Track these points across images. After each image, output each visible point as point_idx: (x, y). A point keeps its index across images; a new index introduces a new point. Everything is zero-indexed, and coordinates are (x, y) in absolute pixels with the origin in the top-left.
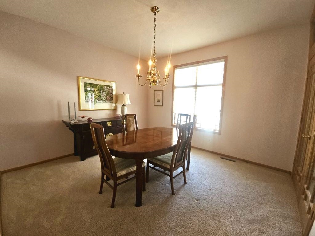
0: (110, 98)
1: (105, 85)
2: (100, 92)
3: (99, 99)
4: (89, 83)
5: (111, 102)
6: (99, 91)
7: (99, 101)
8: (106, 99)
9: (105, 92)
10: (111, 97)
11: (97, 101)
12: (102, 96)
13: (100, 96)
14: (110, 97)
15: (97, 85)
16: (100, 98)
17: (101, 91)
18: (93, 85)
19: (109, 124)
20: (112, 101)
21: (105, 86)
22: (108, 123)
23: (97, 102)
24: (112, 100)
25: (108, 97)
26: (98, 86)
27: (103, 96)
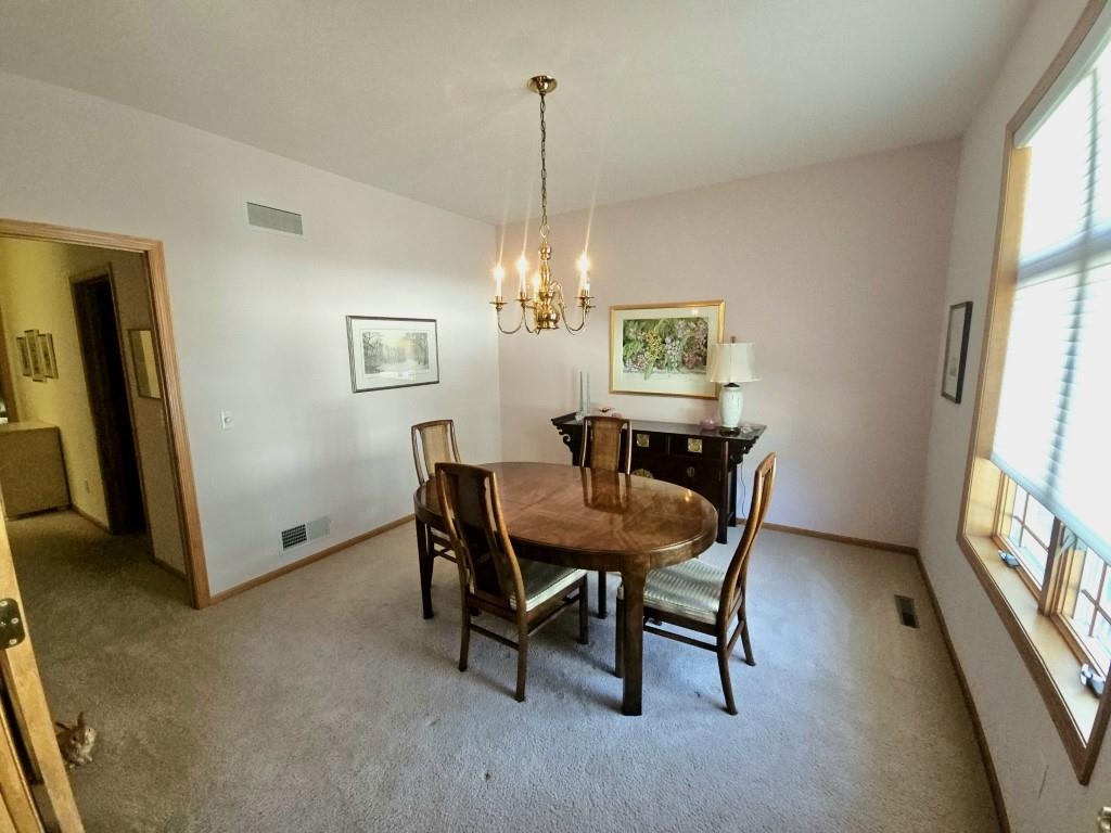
0: (698, 357)
1: (682, 319)
2: (664, 342)
3: (661, 363)
4: (635, 321)
5: (699, 370)
6: (660, 339)
7: (659, 368)
8: (684, 362)
9: (680, 340)
10: (700, 355)
11: (655, 369)
12: (669, 352)
13: (663, 355)
14: (697, 354)
15: (656, 322)
16: (663, 359)
17: (668, 340)
18: (643, 324)
19: (695, 446)
20: (703, 369)
21: (680, 322)
22: (690, 441)
23: (652, 372)
24: (705, 364)
25: (689, 357)
26: (660, 323)
27: (674, 352)
